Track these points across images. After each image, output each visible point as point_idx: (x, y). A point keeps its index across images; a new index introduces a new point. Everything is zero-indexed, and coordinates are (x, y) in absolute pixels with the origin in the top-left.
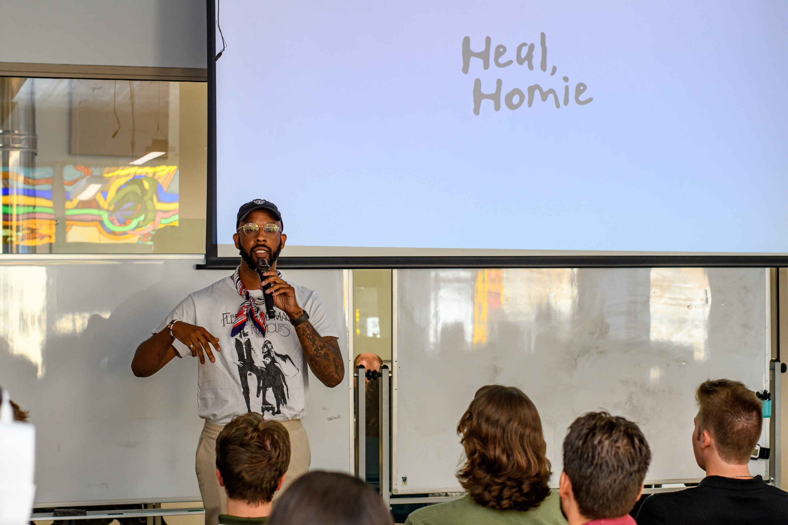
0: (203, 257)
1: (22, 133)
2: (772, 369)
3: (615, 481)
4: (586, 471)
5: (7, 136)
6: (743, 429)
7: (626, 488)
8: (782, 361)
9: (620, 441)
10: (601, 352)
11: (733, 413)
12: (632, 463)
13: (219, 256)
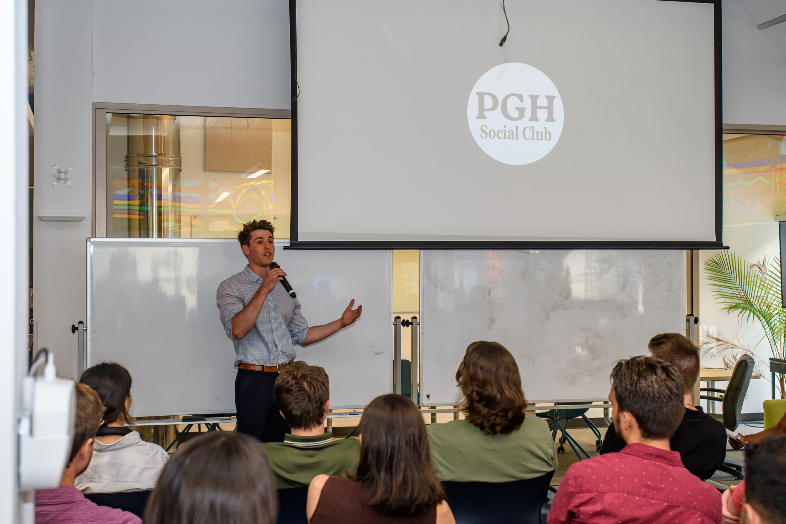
0: (289, 241)
1: (170, 156)
2: (688, 321)
5: (161, 158)
6: (687, 368)
8: (695, 316)
10: (567, 308)
11: (679, 357)
13: (299, 240)
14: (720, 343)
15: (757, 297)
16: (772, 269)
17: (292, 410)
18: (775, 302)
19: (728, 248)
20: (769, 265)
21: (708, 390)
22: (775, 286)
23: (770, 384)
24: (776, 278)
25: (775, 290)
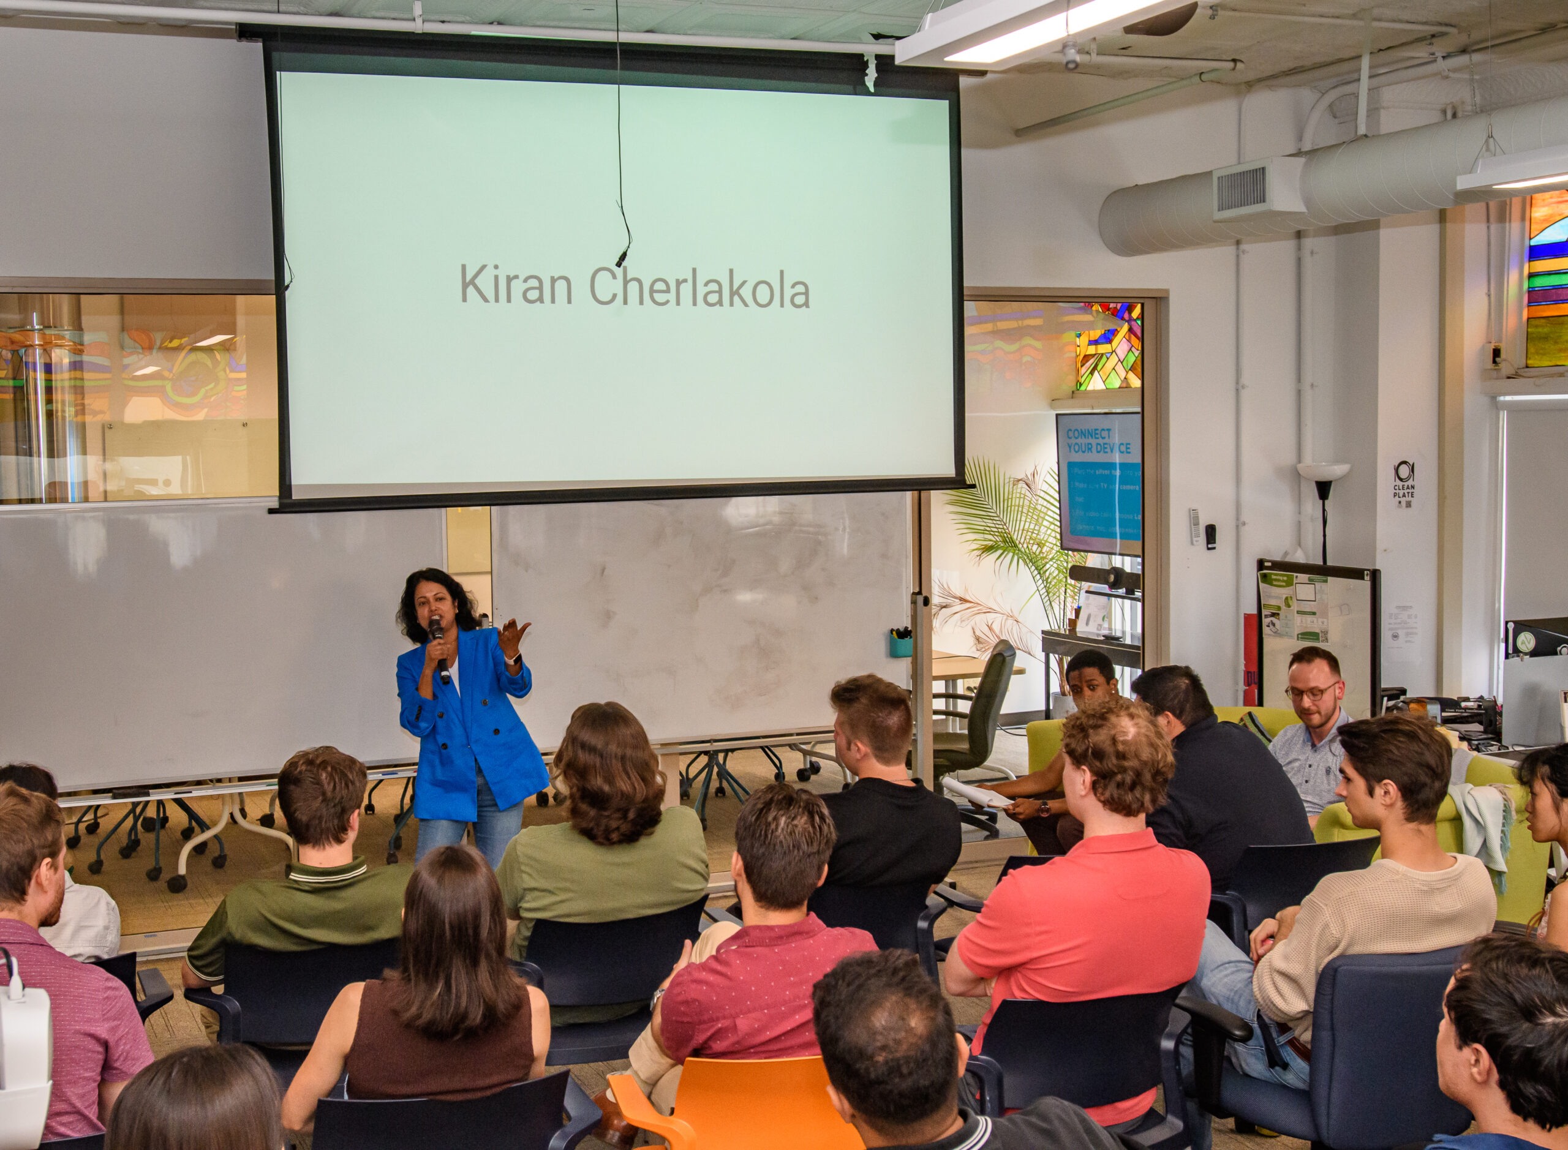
0: (276, 499)
2: (914, 602)
3: (790, 863)
4: (758, 850)
7: (802, 872)
8: (924, 595)
9: (799, 817)
12: (810, 843)
13: (294, 498)
14: (968, 605)
15: (1023, 530)
16: (1045, 487)
17: (296, 810)
18: (1051, 540)
19: (973, 486)
20: (1041, 481)
21: (947, 696)
22: (1050, 513)
23: (1043, 666)
24: (1052, 501)
25: (1051, 520)
